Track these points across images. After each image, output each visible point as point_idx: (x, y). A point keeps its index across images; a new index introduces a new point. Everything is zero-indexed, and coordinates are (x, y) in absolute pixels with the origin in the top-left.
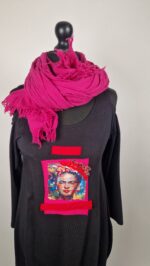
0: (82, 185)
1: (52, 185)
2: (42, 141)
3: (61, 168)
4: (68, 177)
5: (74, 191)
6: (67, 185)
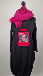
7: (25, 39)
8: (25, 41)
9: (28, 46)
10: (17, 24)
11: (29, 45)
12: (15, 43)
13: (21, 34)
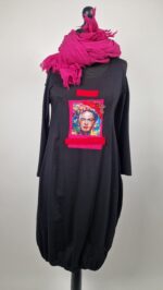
0: (98, 123)
1: (75, 121)
2: (70, 85)
3: (83, 107)
4: (88, 115)
5: (92, 128)
6: (87, 122)
7: (90, 125)
8: (89, 132)
9: (100, 147)
10: (65, 74)
11: (104, 147)
12: (58, 139)
13: (77, 107)
